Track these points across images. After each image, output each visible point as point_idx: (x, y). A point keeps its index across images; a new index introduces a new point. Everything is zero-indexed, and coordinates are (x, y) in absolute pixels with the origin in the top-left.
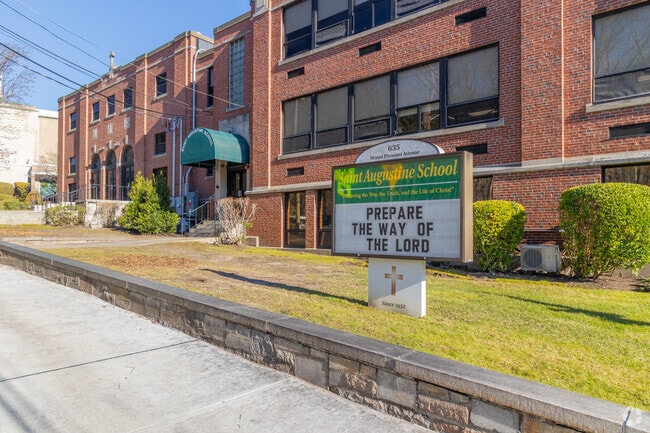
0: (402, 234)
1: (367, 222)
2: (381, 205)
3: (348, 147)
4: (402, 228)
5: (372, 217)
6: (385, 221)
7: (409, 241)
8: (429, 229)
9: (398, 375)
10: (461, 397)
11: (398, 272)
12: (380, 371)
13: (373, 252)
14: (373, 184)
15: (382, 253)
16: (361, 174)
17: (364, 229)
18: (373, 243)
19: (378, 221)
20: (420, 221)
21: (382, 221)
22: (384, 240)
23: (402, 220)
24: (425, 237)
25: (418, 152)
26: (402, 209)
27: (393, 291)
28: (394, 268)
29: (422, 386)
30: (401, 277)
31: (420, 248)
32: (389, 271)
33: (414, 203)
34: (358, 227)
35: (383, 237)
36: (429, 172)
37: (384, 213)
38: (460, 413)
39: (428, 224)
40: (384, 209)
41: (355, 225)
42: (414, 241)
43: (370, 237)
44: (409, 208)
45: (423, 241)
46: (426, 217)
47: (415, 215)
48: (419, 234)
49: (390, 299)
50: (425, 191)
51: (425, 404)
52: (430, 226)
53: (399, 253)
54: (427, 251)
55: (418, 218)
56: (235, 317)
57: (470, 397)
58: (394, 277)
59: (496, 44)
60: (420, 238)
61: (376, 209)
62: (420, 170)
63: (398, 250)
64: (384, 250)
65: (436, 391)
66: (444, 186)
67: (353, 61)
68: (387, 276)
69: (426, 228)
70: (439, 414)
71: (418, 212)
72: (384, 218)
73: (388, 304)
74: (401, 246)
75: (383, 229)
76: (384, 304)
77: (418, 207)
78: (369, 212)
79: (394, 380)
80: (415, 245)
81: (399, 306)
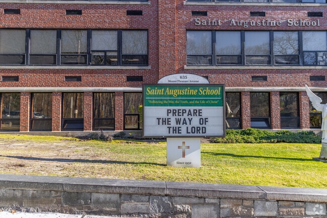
0: (190, 124)
1: (167, 117)
2: (177, 108)
3: (57, 67)
4: (190, 121)
5: (170, 115)
6: (179, 117)
7: (194, 128)
8: (206, 121)
9: (267, 200)
10: (300, 203)
11: (187, 144)
12: (256, 202)
13: (171, 134)
14: (171, 96)
15: (177, 134)
16: (163, 90)
17: (166, 121)
18: (171, 129)
19: (175, 117)
20: (201, 117)
21: (177, 117)
22: (179, 128)
23: (190, 117)
24: (204, 125)
25: (198, 81)
26: (190, 110)
27: (184, 155)
28: (184, 143)
29: (280, 203)
30: (188, 147)
31: (201, 131)
32: (181, 144)
33: (197, 108)
34: (161, 121)
35: (178, 126)
36: (205, 92)
37: (179, 113)
38: (301, 211)
39: (205, 119)
40: (178, 110)
41: (159, 119)
42: (197, 128)
43: (169, 126)
44: (194, 110)
45: (203, 127)
46: (204, 115)
47: (197, 114)
48: (200, 124)
49: (182, 160)
50: (203, 102)
51: (283, 212)
52: (207, 120)
53: (188, 135)
54: (205, 133)
55: (199, 115)
56: (131, 189)
57: (305, 202)
58: (184, 147)
59: (147, 30)
60: (201, 126)
61: (173, 110)
62: (200, 91)
63: (188, 133)
64: (179, 133)
65: (288, 204)
66: (213, 100)
67: (61, 16)
68: (179, 147)
69: (204, 121)
70: (290, 215)
71: (199, 113)
72: (178, 115)
73: (181, 163)
74: (190, 130)
75: (178, 122)
76: (178, 163)
77: (199, 110)
78: (169, 112)
79: (265, 204)
80: (198, 130)
81: (187, 163)
